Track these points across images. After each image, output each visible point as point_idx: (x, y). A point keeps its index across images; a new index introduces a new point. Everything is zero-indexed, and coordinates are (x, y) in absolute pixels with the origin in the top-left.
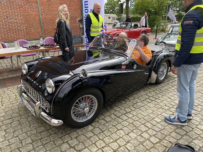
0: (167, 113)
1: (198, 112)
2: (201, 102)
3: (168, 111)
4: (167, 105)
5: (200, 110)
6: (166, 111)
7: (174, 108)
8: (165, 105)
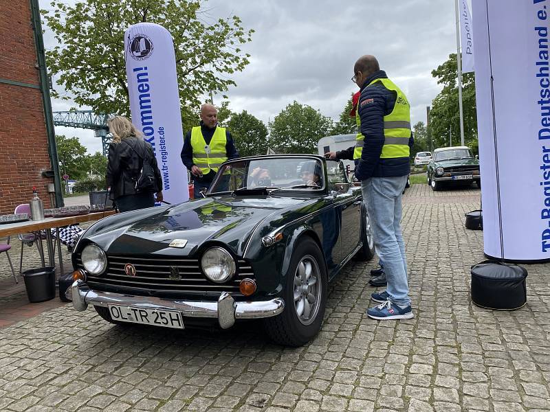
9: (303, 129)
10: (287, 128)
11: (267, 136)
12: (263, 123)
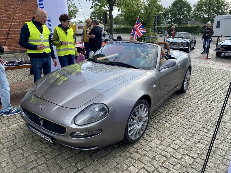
0: (136, 166)
1: (176, 160)
2: (183, 143)
3: (138, 162)
4: (138, 151)
5: (180, 157)
6: (135, 162)
7: (146, 155)
8: (136, 151)
9: (212, 9)
10: (204, 8)
11: (192, 12)
12: (191, 5)
